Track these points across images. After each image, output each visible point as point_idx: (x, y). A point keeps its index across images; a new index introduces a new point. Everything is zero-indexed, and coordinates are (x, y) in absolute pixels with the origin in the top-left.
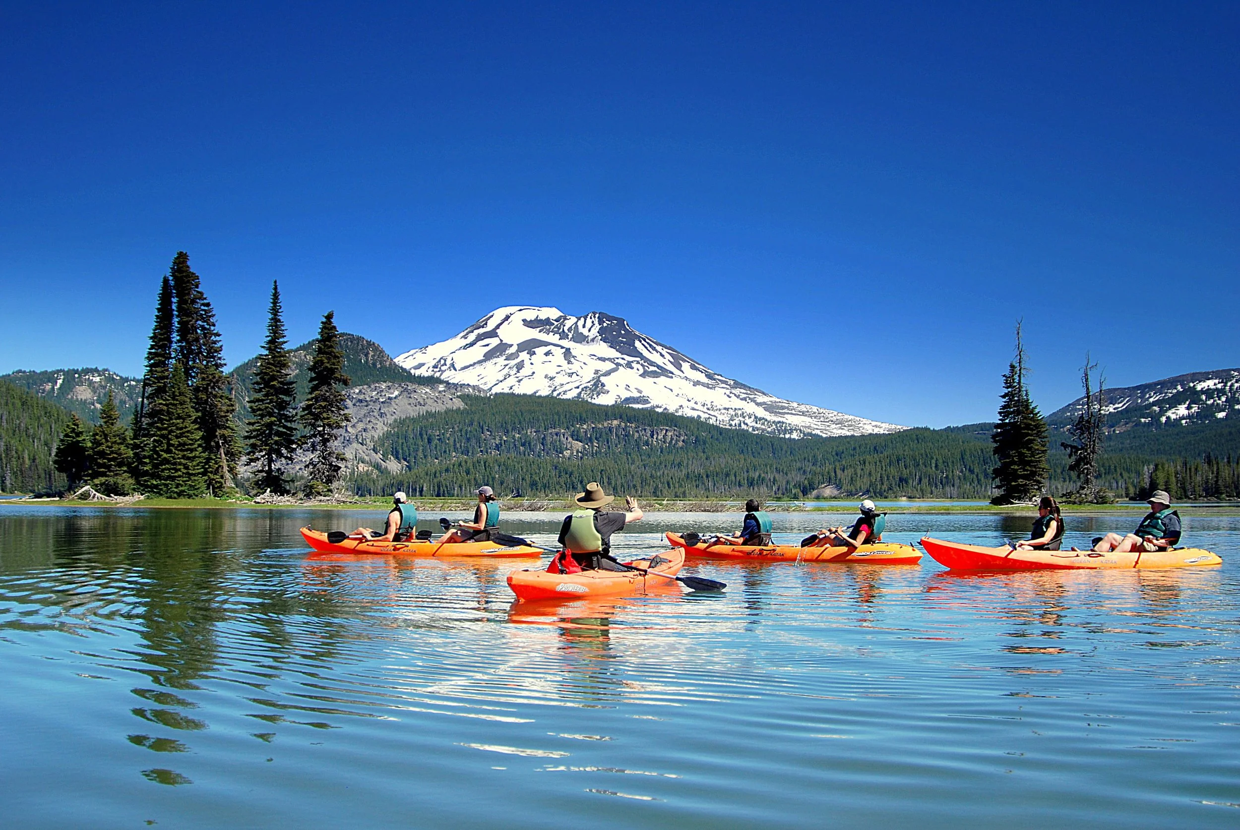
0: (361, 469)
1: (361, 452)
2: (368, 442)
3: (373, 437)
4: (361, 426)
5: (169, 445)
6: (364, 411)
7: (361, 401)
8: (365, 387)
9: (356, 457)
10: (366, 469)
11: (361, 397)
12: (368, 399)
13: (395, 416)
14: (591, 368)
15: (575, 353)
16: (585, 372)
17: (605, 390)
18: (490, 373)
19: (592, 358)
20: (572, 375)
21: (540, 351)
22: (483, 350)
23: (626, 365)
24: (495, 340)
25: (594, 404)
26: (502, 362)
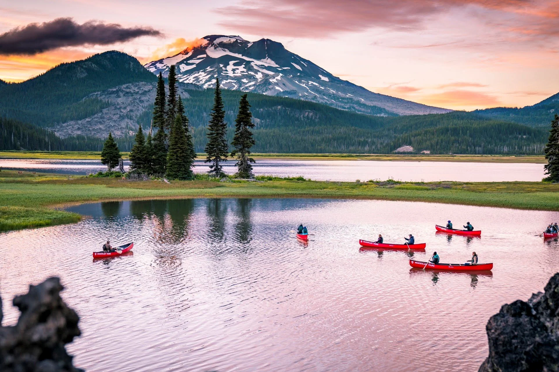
0: (131, 134)
1: (130, 123)
2: (134, 118)
3: (136, 115)
4: (128, 109)
5: (177, 156)
6: (130, 99)
7: (127, 93)
8: (130, 84)
9: (127, 127)
10: (134, 134)
11: (128, 90)
12: (132, 92)
13: (149, 103)
14: (263, 73)
15: (252, 64)
16: (259, 76)
17: (271, 87)
18: (202, 76)
19: (262, 67)
20: (251, 78)
21: (231, 63)
22: (198, 61)
23: (283, 72)
24: (205, 56)
25: (266, 96)
26: (209, 69)
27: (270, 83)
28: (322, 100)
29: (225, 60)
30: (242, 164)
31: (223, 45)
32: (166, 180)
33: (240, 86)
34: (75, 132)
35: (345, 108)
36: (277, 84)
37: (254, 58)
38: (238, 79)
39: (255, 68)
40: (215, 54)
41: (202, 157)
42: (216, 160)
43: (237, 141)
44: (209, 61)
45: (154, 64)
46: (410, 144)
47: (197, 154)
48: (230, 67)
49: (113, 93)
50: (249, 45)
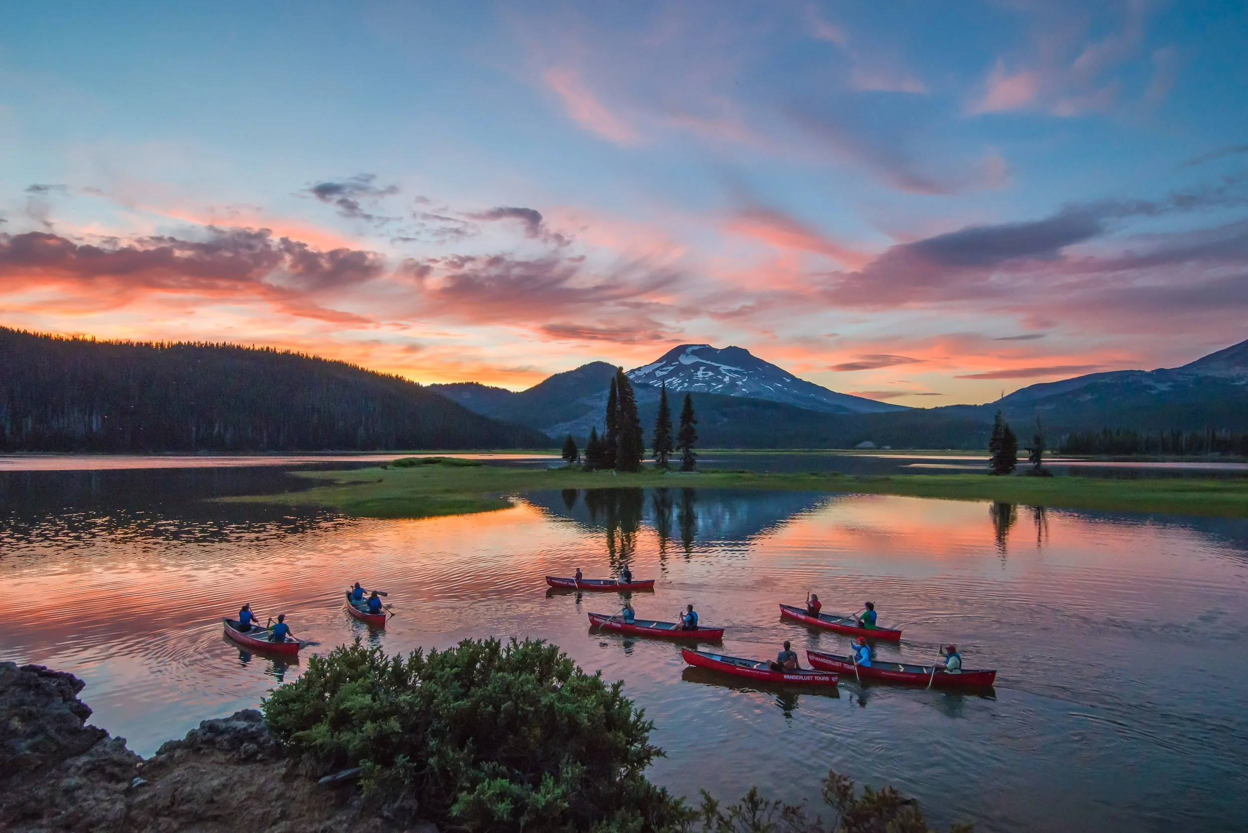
5: (627, 451)
14: (730, 377)
15: (720, 369)
16: (727, 379)
17: (738, 389)
18: (676, 381)
19: (730, 371)
20: (720, 381)
21: (702, 368)
22: (671, 368)
23: (749, 375)
24: (678, 363)
25: (733, 397)
26: (681, 374)
27: (737, 385)
28: (784, 399)
29: (696, 366)
30: (686, 458)
31: (694, 353)
32: (614, 473)
33: (710, 389)
34: (564, 432)
35: (807, 407)
36: (743, 386)
37: (722, 364)
38: (708, 383)
39: (724, 372)
40: (686, 360)
41: (649, 452)
42: (663, 454)
43: (681, 436)
44: (681, 368)
45: (632, 371)
46: (869, 439)
47: (646, 450)
48: (700, 374)
49: (598, 397)
50: (719, 352)
